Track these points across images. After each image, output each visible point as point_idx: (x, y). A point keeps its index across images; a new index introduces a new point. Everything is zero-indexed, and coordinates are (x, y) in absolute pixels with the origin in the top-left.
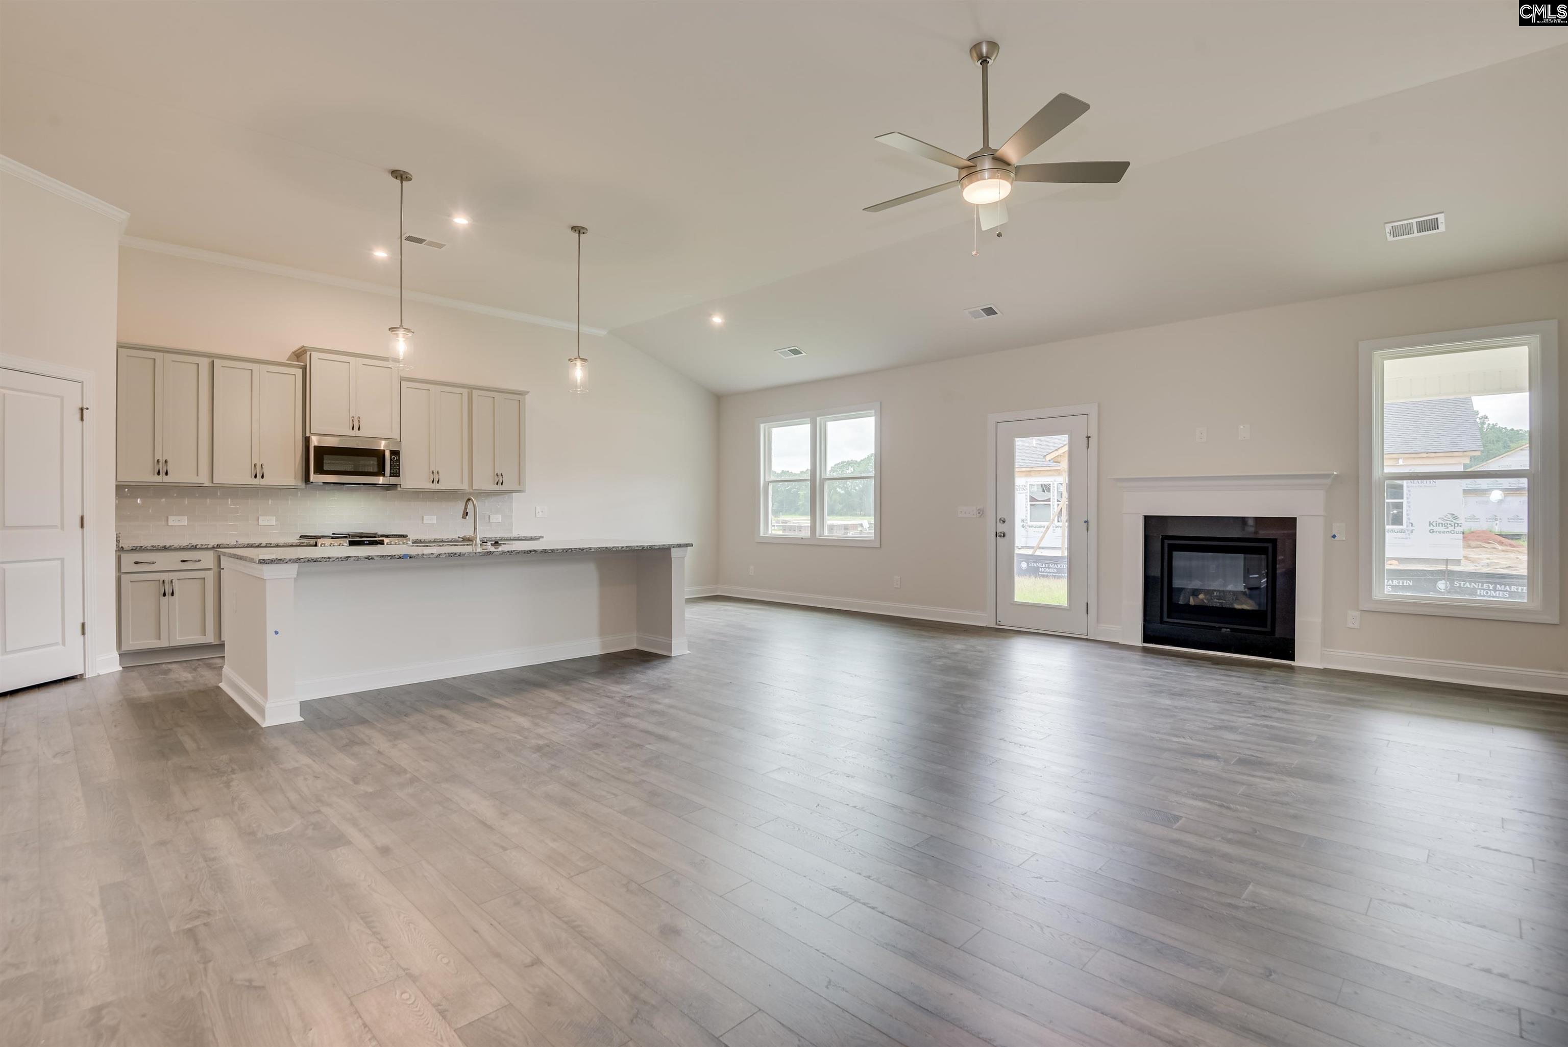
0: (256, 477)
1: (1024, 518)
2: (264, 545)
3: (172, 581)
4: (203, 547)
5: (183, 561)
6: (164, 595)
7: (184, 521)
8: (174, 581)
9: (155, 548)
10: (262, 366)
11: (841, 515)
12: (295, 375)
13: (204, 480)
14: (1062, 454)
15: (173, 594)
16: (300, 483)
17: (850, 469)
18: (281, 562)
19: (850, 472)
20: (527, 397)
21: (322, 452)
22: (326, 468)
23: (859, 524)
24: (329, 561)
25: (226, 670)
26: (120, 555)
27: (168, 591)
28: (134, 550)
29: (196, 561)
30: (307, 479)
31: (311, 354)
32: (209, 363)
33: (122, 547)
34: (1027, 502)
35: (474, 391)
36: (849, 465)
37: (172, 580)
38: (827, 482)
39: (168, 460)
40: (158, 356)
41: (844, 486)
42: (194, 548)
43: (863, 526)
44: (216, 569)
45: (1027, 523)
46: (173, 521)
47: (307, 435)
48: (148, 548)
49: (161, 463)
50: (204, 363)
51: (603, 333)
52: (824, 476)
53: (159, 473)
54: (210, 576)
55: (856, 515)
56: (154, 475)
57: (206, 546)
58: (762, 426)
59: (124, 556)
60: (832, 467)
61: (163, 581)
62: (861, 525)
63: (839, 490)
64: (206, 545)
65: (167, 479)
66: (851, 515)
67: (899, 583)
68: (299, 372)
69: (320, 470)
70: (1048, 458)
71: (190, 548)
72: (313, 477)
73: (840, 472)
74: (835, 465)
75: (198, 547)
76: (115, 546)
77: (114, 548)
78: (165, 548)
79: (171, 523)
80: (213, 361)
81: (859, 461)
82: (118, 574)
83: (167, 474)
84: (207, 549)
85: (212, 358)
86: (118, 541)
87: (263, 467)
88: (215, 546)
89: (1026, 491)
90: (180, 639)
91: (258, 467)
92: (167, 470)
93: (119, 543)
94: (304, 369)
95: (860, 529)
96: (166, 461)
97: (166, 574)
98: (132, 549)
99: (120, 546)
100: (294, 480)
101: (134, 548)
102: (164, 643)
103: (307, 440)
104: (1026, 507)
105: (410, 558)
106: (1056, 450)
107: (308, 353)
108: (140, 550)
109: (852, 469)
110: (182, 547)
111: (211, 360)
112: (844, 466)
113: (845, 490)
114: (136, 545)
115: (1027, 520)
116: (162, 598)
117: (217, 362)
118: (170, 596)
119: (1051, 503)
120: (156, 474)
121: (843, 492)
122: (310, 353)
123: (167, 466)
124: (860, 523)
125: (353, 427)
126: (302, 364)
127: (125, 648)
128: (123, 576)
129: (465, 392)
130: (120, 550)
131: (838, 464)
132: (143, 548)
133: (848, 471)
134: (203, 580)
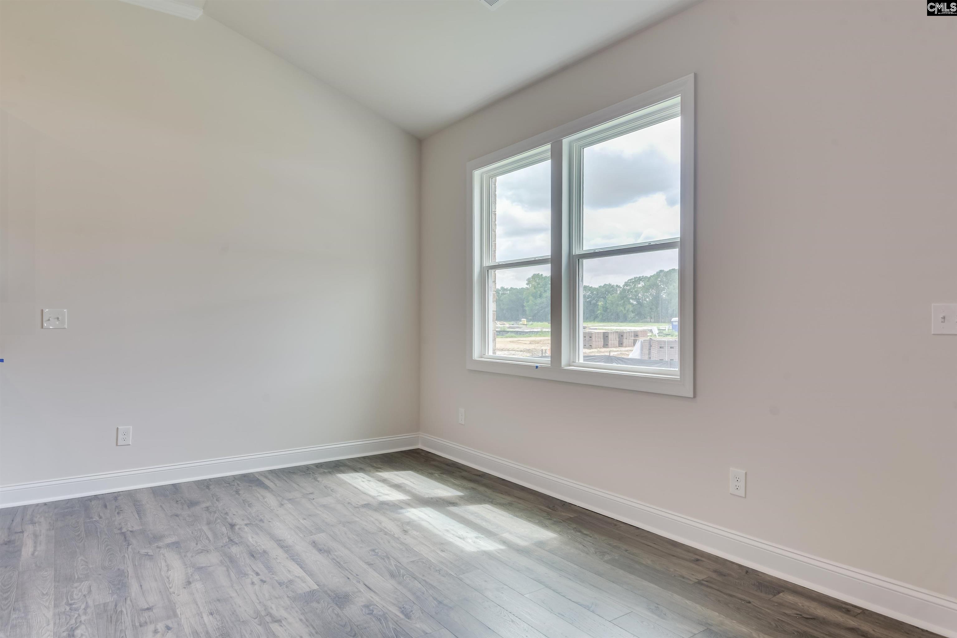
11: (633, 322)
17: (641, 284)
19: (641, 286)
23: (649, 330)
36: (641, 280)
41: (636, 298)
43: (652, 332)
55: (647, 322)
60: (625, 282)
62: (651, 331)
63: (631, 301)
66: (642, 322)
67: (742, 484)
73: (633, 286)
74: (628, 280)
81: (649, 276)
95: (649, 334)
109: (643, 283)
112: (635, 281)
113: (637, 302)
121: (635, 303)
124: (650, 328)
131: (631, 280)
133: (639, 285)
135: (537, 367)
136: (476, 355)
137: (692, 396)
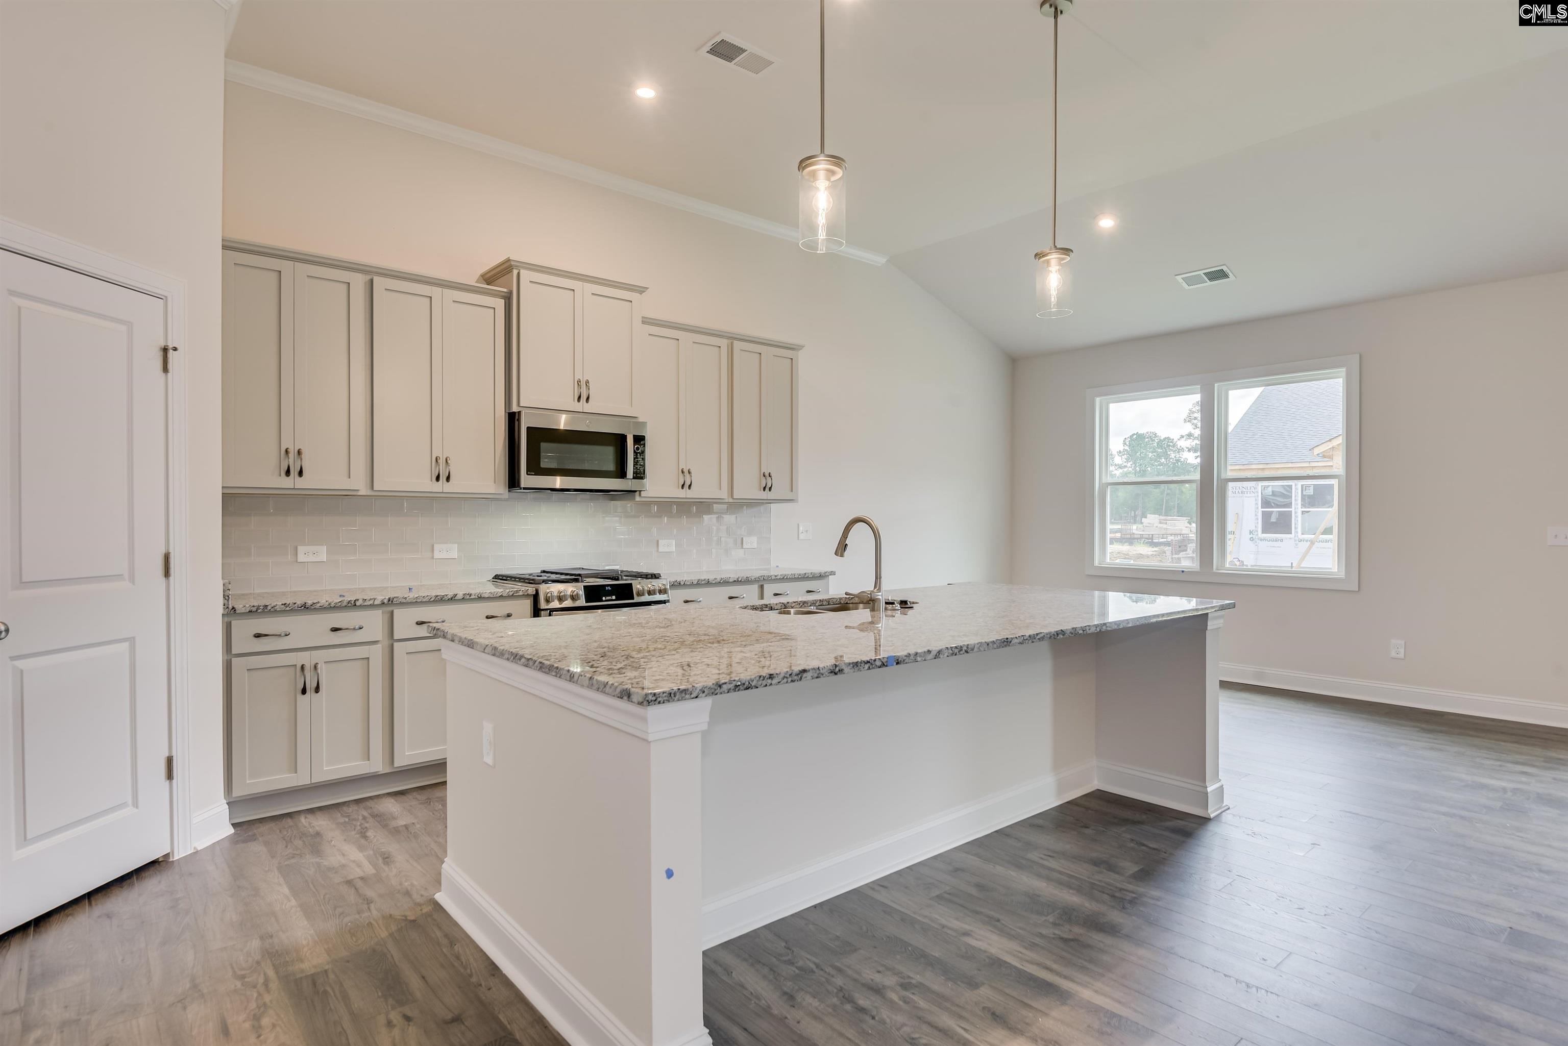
0: (438, 478)
1: (1253, 528)
2: (460, 596)
3: (315, 667)
4: (366, 604)
5: (335, 630)
6: (304, 691)
7: (322, 553)
8: (319, 666)
9: (288, 609)
10: (447, 291)
12: (494, 308)
13: (359, 484)
14: (1337, 447)
15: (317, 690)
16: (499, 487)
18: (687, 696)
20: (801, 354)
21: (538, 435)
22: (545, 464)
24: (771, 684)
25: (449, 867)
26: (231, 622)
27: (311, 685)
28: (253, 612)
29: (354, 629)
30: (513, 482)
31: (519, 274)
32: (365, 283)
33: (233, 608)
34: (1258, 508)
35: (735, 342)
37: (317, 663)
38: (1231, 484)
39: (303, 451)
40: (285, 266)
42: (353, 605)
44: (386, 642)
45: (1257, 535)
46: (305, 554)
47: (515, 409)
48: (278, 608)
49: (291, 455)
50: (358, 281)
51: (880, 260)
52: (1223, 476)
53: (288, 473)
54: (377, 654)
56: (280, 476)
57: (371, 602)
58: (1098, 400)
59: (238, 625)
61: (303, 667)
64: (371, 599)
65: (301, 483)
67: (1402, 650)
68: (500, 304)
69: (535, 468)
70: (1317, 451)
71: (346, 606)
72: (526, 479)
75: (358, 603)
76: (222, 607)
77: (220, 610)
78: (305, 608)
79: (301, 558)
80: (372, 281)
82: (226, 658)
83: (301, 473)
84: (373, 606)
85: (371, 273)
86: (226, 597)
87: (449, 462)
88: (386, 601)
89: (1256, 494)
90: (330, 770)
91: (442, 462)
92: (301, 468)
93: (228, 600)
94: (508, 298)
95: (1310, 560)
96: (299, 452)
97: (307, 653)
98: (250, 611)
99: (230, 607)
100: (493, 483)
101: (254, 609)
102: (302, 779)
103: (513, 419)
104: (1256, 515)
105: (897, 663)
106: (1330, 440)
107: (515, 272)
108: (263, 611)
110: (333, 605)
111: (368, 277)
114: (256, 604)
115: (1257, 532)
116: (300, 697)
117: (376, 279)
118: (313, 694)
119: (1293, 509)
120: (283, 474)
122: (517, 271)
123: (301, 460)
125: (579, 398)
126: (505, 290)
127: (237, 793)
128: (234, 660)
129: (724, 343)
130: (231, 612)
132: (269, 608)
134: (366, 661)
135: (1183, 571)
136: (1096, 563)
137: (1357, 590)
